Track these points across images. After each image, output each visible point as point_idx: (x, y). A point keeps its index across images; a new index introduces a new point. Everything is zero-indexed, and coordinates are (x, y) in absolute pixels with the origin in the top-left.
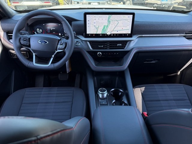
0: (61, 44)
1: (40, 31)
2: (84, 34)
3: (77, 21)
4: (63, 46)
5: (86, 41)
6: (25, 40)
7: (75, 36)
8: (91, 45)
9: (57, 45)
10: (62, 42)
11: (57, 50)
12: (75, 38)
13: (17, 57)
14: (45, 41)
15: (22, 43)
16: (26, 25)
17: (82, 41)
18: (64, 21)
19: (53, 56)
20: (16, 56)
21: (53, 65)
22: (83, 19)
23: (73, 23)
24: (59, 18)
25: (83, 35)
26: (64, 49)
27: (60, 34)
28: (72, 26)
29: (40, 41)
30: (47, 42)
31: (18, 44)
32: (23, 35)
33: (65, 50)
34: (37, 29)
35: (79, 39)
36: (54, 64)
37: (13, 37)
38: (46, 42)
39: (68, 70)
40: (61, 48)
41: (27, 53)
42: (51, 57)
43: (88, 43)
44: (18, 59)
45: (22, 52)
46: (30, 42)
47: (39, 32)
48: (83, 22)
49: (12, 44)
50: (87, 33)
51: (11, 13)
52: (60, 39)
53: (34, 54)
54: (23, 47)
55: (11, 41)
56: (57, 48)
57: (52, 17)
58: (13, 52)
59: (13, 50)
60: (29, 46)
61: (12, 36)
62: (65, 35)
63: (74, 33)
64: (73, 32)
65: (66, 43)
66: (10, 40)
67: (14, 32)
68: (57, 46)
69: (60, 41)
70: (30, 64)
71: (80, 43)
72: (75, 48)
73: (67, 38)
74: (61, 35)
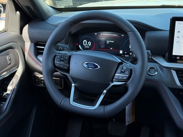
0: (122, 72)
1: (87, 44)
2: (167, 55)
3: (155, 32)
4: (125, 76)
5: (169, 69)
6: (62, 59)
7: (149, 58)
8: (178, 77)
9: (115, 73)
10: (125, 68)
11: (112, 82)
12: (149, 62)
13: (45, 85)
14: (94, 65)
15: (57, 65)
16: (68, 34)
17: (162, 67)
18: (133, 31)
19: (105, 91)
20: (44, 83)
21: (102, 108)
22: (168, 28)
23: (148, 34)
24: (123, 25)
25: (164, 57)
26: (126, 82)
27: (121, 52)
28: (146, 39)
29: (87, 64)
30: (99, 67)
31: (51, 65)
32: (60, 50)
33: (128, 82)
34: (84, 41)
35: (156, 64)
36: (105, 107)
37: (45, 52)
38: (97, 67)
39: (129, 119)
40: (120, 78)
41: (61, 80)
42: (101, 93)
43: (174, 73)
44: (45, 88)
45: (53, 78)
46: (69, 64)
47: (86, 46)
48: (167, 34)
49: (41, 64)
50: (174, 53)
51: (46, 12)
52: (120, 61)
53: (73, 85)
54: (58, 72)
55: (40, 58)
56: (113, 78)
57: (110, 23)
58: (40, 76)
59: (41, 73)
60: (68, 70)
61: (43, 49)
62: (131, 54)
63: (148, 53)
64: (146, 51)
65: (131, 70)
66: (38, 57)
67: (47, 44)
68: (114, 75)
69: (121, 66)
70: (64, 101)
71: (157, 71)
72: (146, 80)
73: (134, 61)
74: (124, 53)
